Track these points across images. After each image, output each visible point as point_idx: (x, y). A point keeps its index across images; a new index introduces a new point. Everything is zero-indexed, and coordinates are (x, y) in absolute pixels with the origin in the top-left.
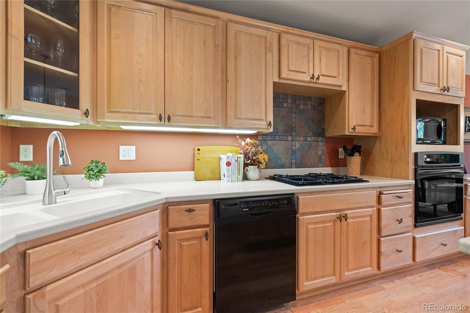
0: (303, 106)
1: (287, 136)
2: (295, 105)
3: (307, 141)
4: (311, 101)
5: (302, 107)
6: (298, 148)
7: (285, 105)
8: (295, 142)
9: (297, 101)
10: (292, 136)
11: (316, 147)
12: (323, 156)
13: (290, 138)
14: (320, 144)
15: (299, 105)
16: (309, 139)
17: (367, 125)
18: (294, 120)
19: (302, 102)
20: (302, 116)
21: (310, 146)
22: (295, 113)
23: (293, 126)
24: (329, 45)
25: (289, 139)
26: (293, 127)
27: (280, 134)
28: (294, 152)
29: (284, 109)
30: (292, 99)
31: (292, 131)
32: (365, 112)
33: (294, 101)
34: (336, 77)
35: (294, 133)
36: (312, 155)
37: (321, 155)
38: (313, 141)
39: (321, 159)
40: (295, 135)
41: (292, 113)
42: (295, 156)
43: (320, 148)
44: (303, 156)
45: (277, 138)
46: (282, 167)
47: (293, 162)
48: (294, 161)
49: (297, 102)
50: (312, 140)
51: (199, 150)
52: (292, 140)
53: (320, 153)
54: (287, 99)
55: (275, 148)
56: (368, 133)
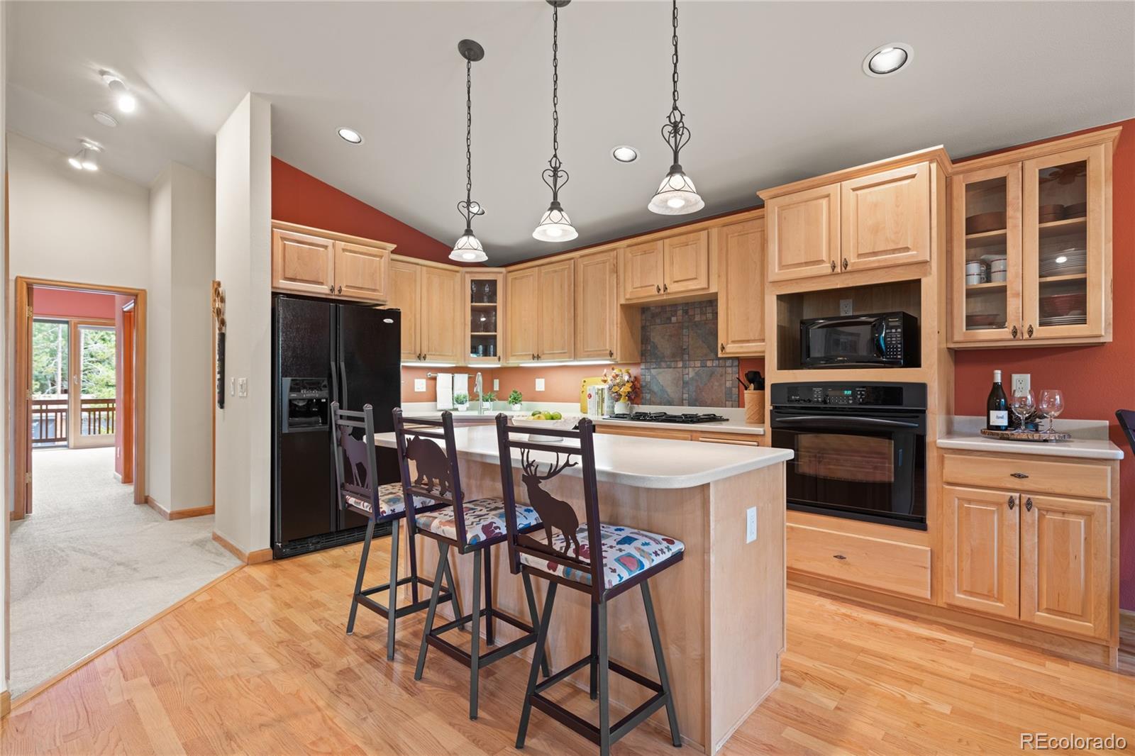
0: (699, 316)
1: (677, 361)
2: (687, 316)
3: (706, 366)
4: (712, 306)
5: (697, 318)
6: (692, 378)
7: (674, 319)
8: (687, 369)
9: (690, 311)
10: (682, 360)
11: (721, 376)
12: (734, 389)
13: (680, 364)
14: (729, 370)
15: (694, 315)
16: (709, 364)
17: (753, 338)
18: (685, 339)
19: (698, 311)
20: (699, 331)
21: (712, 374)
22: (688, 327)
23: (684, 347)
24: (683, 238)
25: (679, 366)
26: (685, 349)
27: (667, 360)
28: (686, 384)
29: (671, 325)
30: (683, 310)
31: (683, 354)
32: (748, 319)
33: (686, 312)
34: (695, 279)
35: (686, 357)
36: (715, 388)
37: (730, 389)
38: (716, 366)
39: (731, 393)
40: (687, 358)
41: (683, 329)
42: (686, 389)
43: (729, 377)
44: (700, 389)
45: (663, 364)
46: (670, 403)
47: (684, 398)
48: (686, 396)
49: (691, 313)
50: (714, 365)
51: (585, 381)
52: (684, 367)
53: (728, 384)
54: (676, 311)
55: (660, 379)
56: (756, 352)
